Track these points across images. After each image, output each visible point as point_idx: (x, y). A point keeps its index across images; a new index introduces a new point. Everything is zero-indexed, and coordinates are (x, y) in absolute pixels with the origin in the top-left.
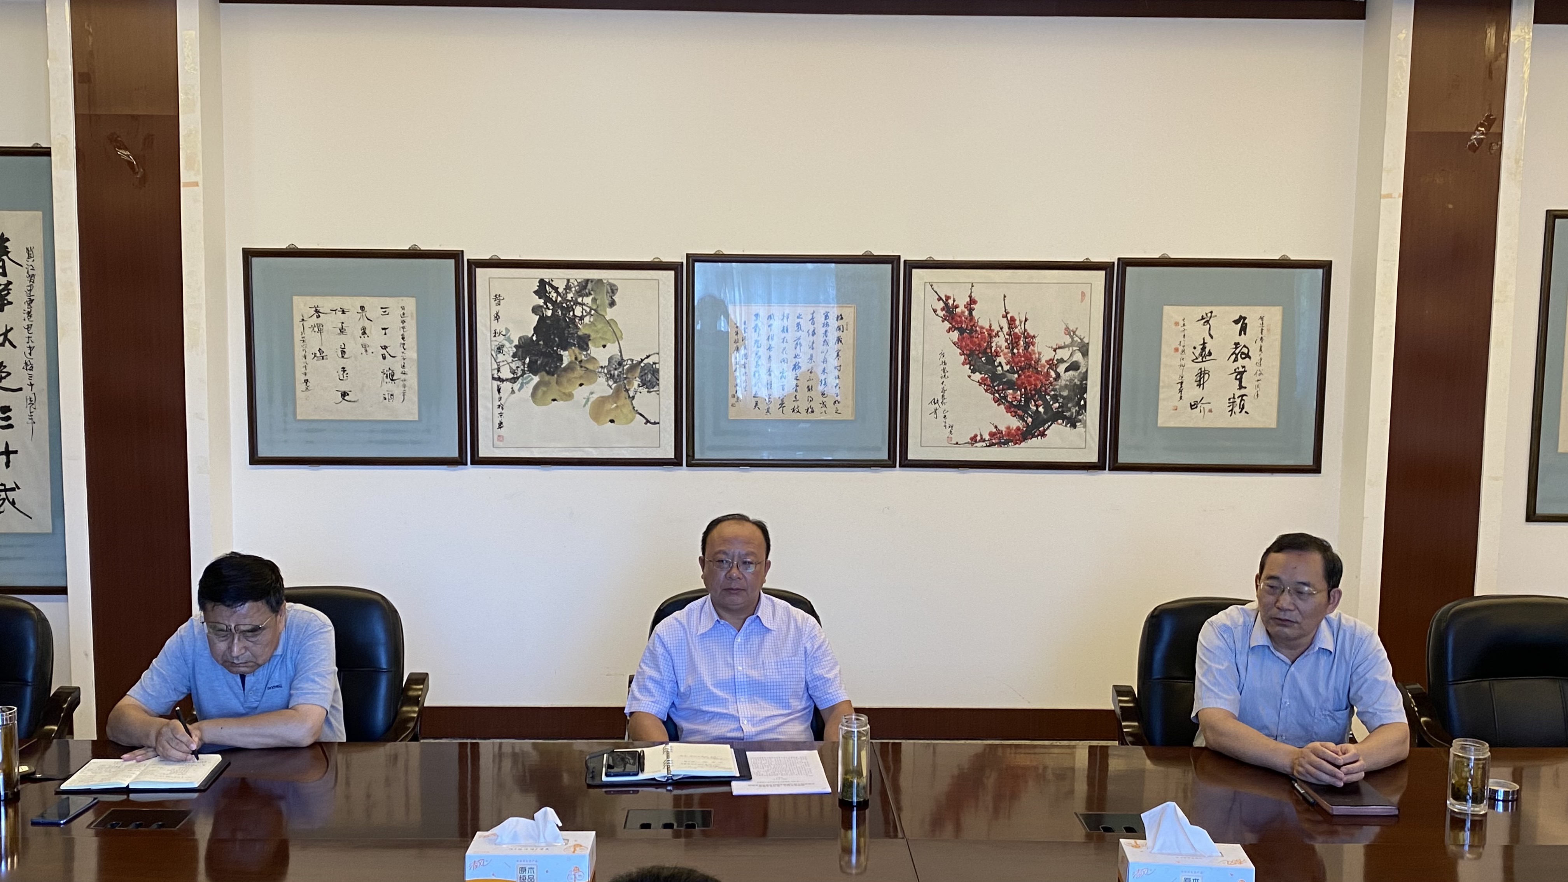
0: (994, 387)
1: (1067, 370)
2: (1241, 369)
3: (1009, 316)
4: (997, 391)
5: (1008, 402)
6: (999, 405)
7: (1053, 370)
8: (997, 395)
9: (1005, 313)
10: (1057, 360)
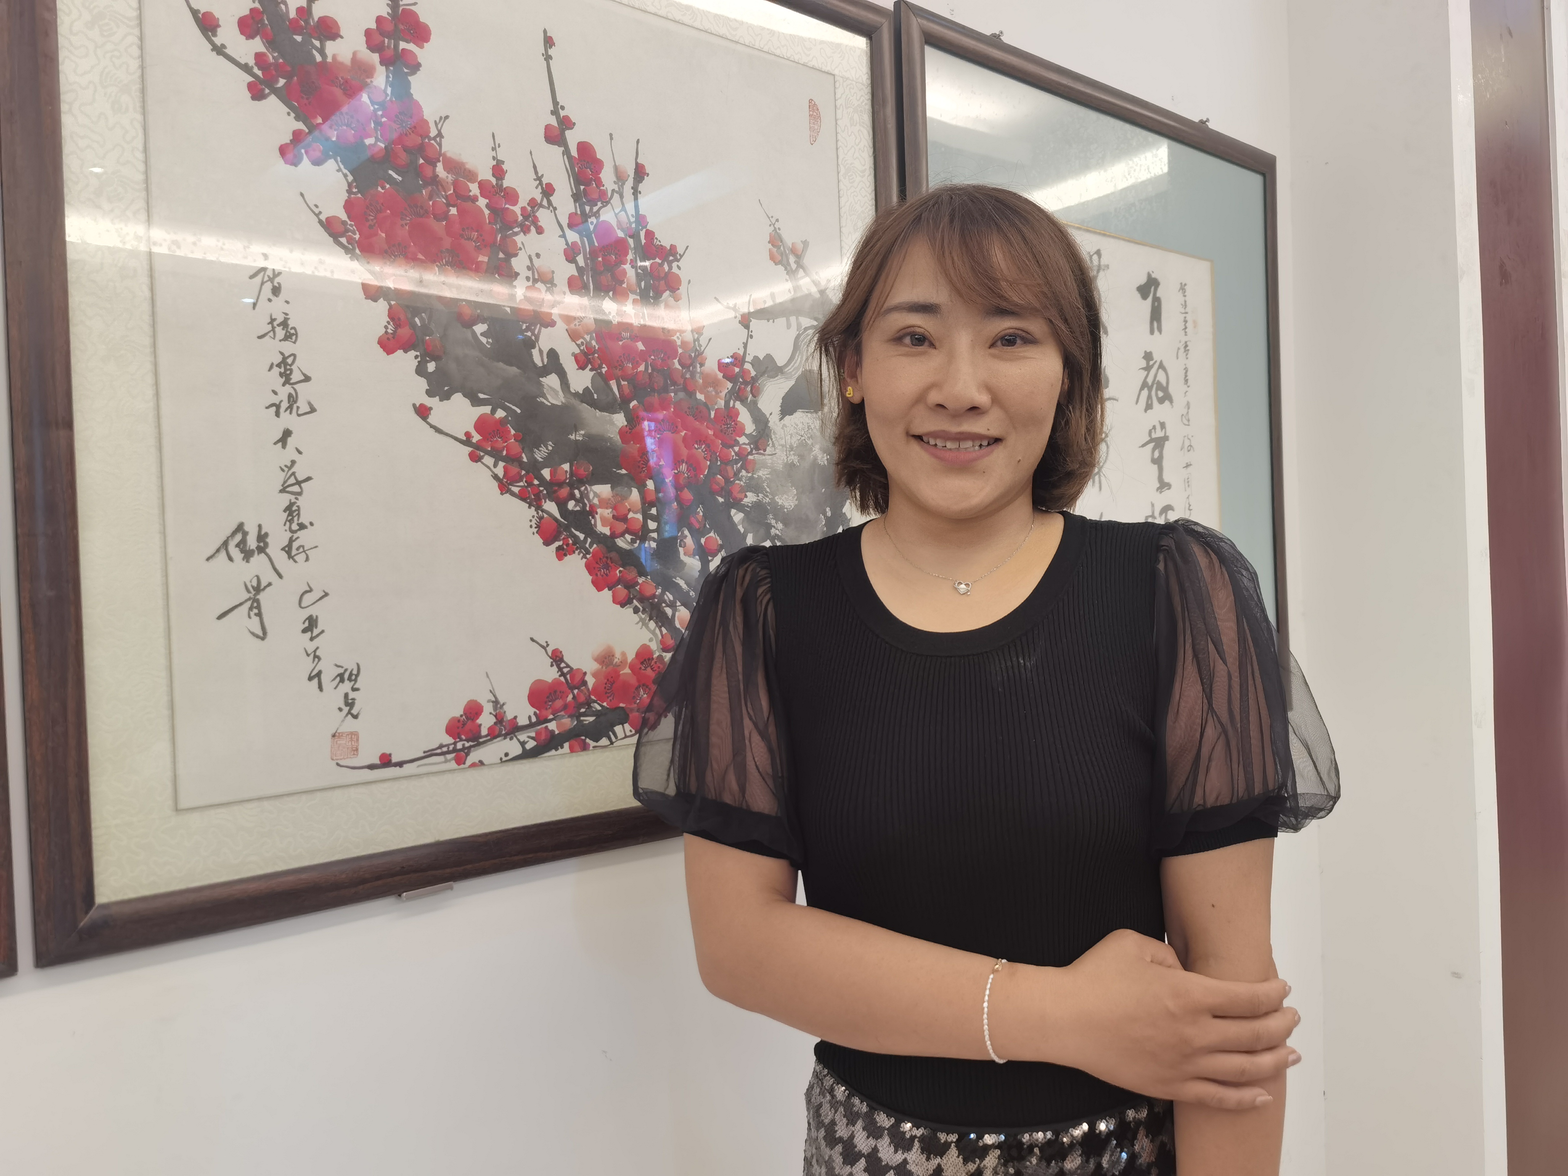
0: (534, 468)
1: (788, 407)
2: (1159, 434)
3: (573, 138)
4: (553, 489)
5: (599, 538)
6: (561, 553)
7: (743, 401)
8: (551, 507)
9: (553, 121)
10: (756, 361)
